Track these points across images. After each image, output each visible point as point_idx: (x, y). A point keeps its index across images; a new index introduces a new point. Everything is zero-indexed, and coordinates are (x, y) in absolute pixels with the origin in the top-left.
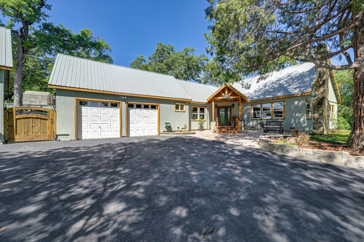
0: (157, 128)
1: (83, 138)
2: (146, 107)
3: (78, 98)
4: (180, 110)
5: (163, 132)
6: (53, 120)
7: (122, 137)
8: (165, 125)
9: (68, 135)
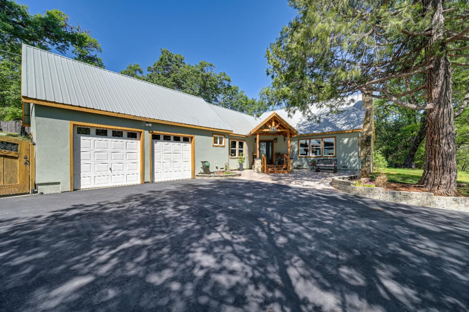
0: (190, 168)
1: (82, 187)
2: (177, 139)
3: (76, 123)
4: (218, 144)
5: (199, 173)
6: (28, 159)
7: (145, 183)
8: (201, 165)
9: (58, 183)
